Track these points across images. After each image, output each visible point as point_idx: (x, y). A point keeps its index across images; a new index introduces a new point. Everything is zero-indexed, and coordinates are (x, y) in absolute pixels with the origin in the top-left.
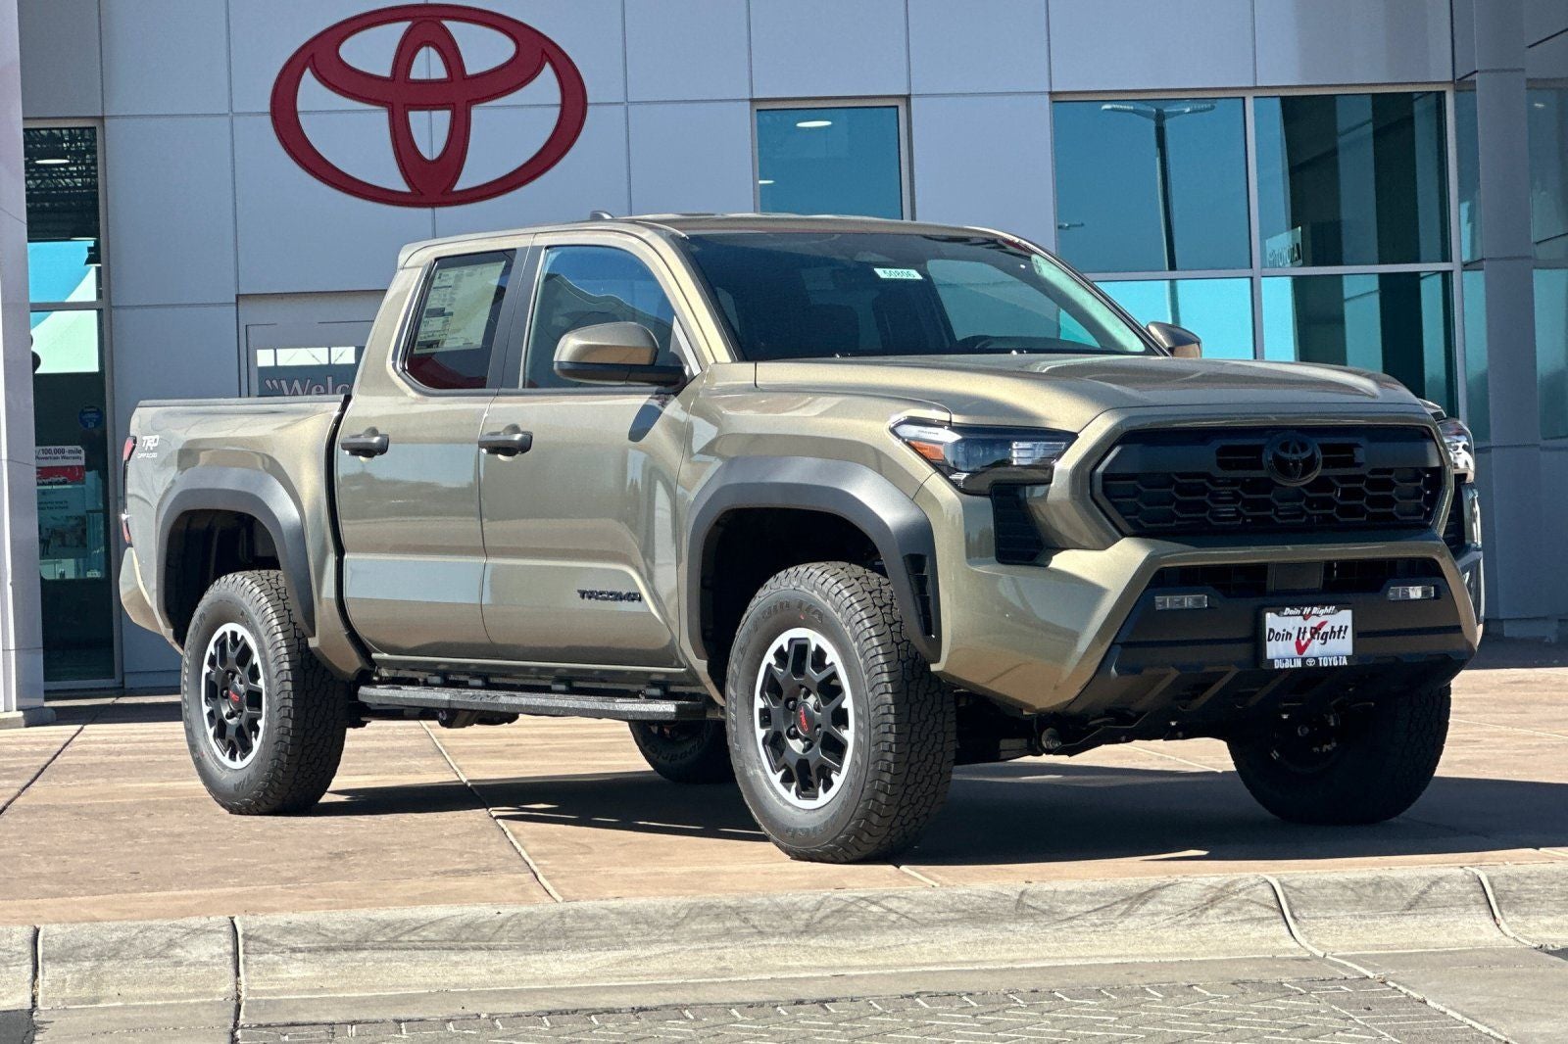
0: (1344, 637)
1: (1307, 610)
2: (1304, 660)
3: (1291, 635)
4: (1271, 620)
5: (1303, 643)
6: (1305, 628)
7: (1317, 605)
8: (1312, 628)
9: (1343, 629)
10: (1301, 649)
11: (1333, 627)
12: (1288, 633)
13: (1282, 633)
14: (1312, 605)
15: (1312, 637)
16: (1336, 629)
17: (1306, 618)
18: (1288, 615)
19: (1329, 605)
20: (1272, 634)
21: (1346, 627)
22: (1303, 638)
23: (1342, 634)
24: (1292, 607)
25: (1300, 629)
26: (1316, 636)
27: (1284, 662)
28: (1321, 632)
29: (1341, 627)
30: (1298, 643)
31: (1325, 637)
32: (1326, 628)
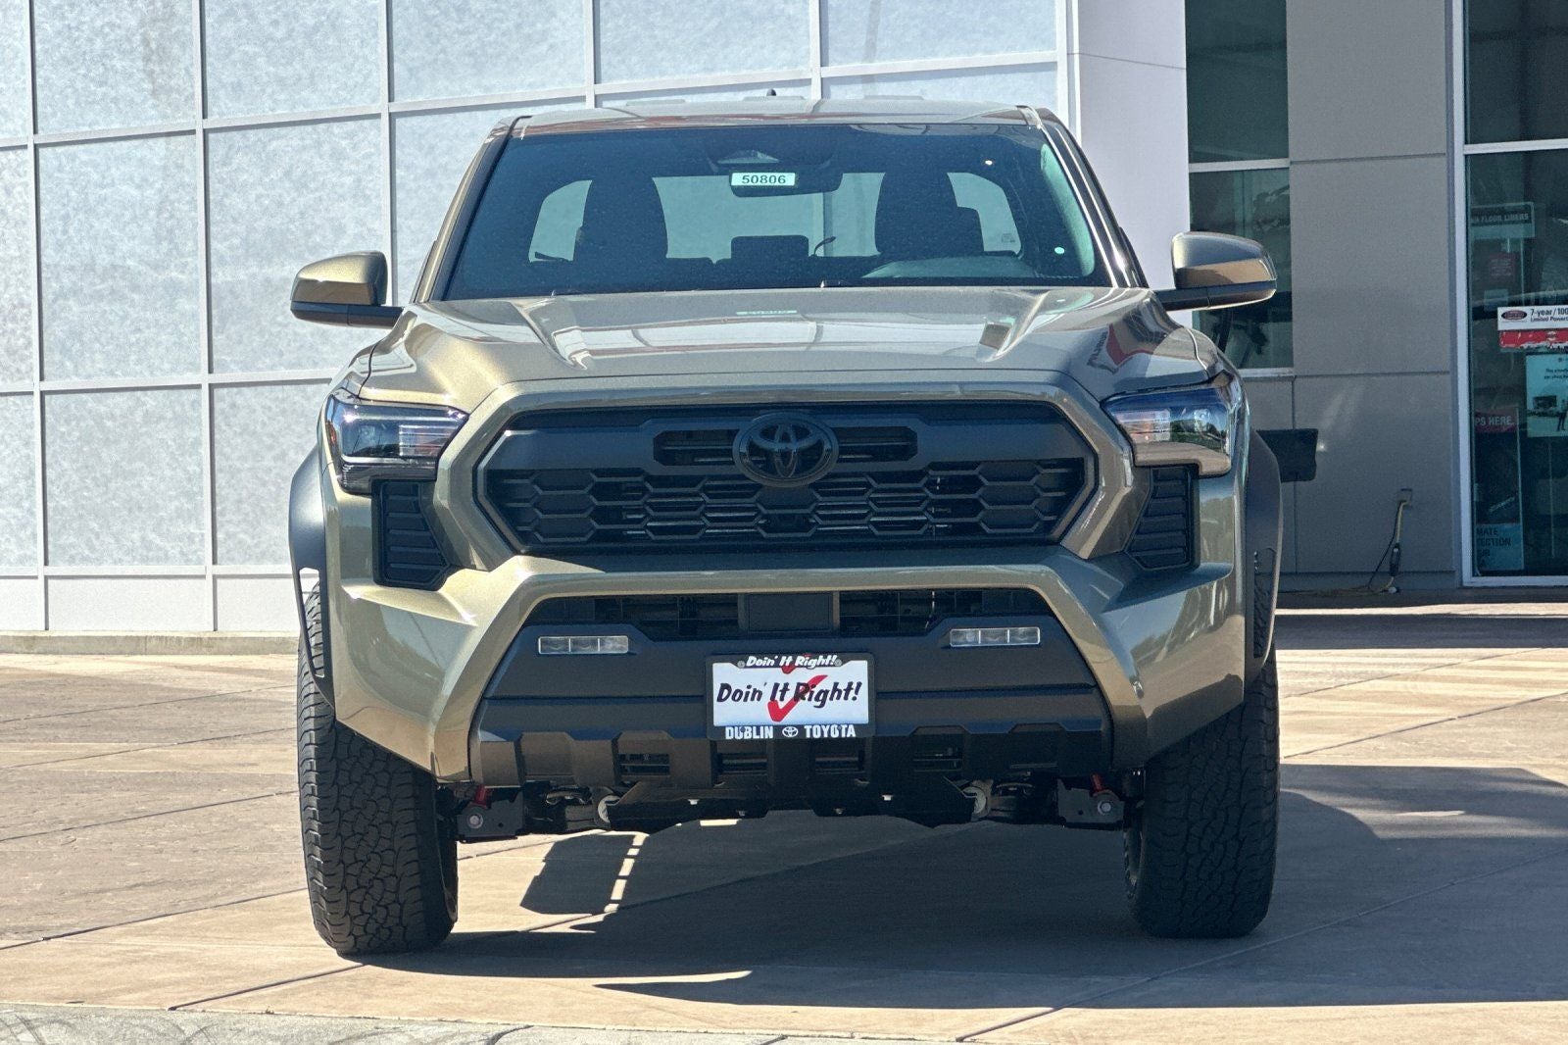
0: (854, 699)
1: (786, 660)
2: (778, 729)
3: (760, 693)
4: (723, 673)
5: (782, 705)
6: (786, 685)
7: (801, 653)
8: (799, 684)
9: (854, 686)
10: (777, 713)
11: (836, 684)
12: (755, 691)
13: (745, 690)
14: (795, 653)
15: (799, 696)
16: (842, 686)
17: (788, 669)
18: (755, 666)
19: (825, 654)
20: (726, 692)
21: (859, 685)
22: (782, 699)
23: (852, 694)
24: (760, 654)
25: (776, 686)
26: (807, 696)
27: (743, 731)
28: (816, 690)
29: (850, 684)
30: (773, 705)
31: (822, 699)
32: (826, 685)
